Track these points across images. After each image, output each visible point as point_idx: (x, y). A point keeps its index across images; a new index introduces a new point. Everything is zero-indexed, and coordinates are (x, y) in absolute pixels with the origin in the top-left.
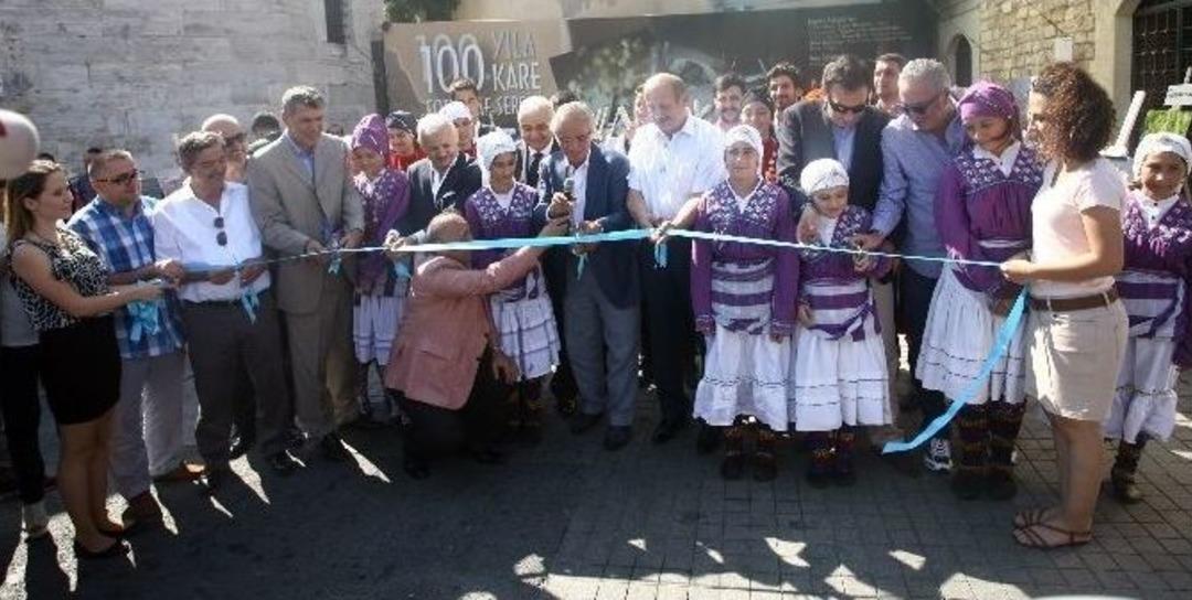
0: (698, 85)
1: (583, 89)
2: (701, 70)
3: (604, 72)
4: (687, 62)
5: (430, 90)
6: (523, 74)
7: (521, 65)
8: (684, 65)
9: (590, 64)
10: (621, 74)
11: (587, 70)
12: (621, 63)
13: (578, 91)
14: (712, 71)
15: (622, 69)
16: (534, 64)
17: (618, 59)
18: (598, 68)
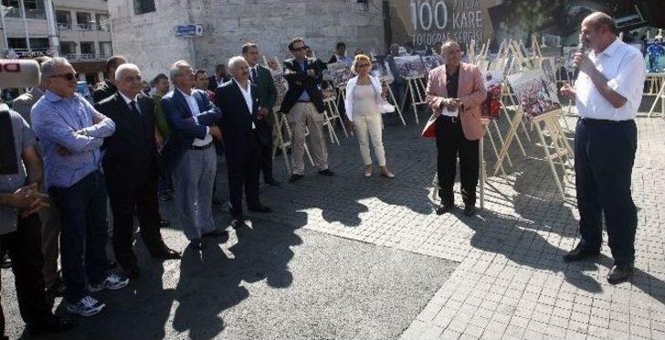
1: (509, 27)
3: (523, 17)
5: (415, 28)
6: (471, 18)
7: (470, 13)
9: (514, 11)
11: (512, 15)
12: (535, 10)
13: (506, 28)
15: (537, 15)
16: (478, 12)
17: (533, 8)
18: (519, 13)
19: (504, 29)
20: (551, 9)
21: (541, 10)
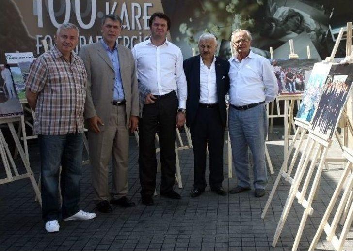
0: (299, 33)
1: (192, 32)
2: (302, 19)
3: (213, 17)
4: (290, 10)
5: (40, 24)
6: (136, 14)
7: (133, 5)
8: (286, 14)
9: (200, 7)
10: (229, 19)
11: (197, 14)
12: (230, 9)
13: (189, 33)
14: (313, 21)
15: (231, 15)
16: (146, 5)
17: (227, 4)
18: (208, 12)
19: (185, 35)
20: (252, 8)
21: (238, 9)
